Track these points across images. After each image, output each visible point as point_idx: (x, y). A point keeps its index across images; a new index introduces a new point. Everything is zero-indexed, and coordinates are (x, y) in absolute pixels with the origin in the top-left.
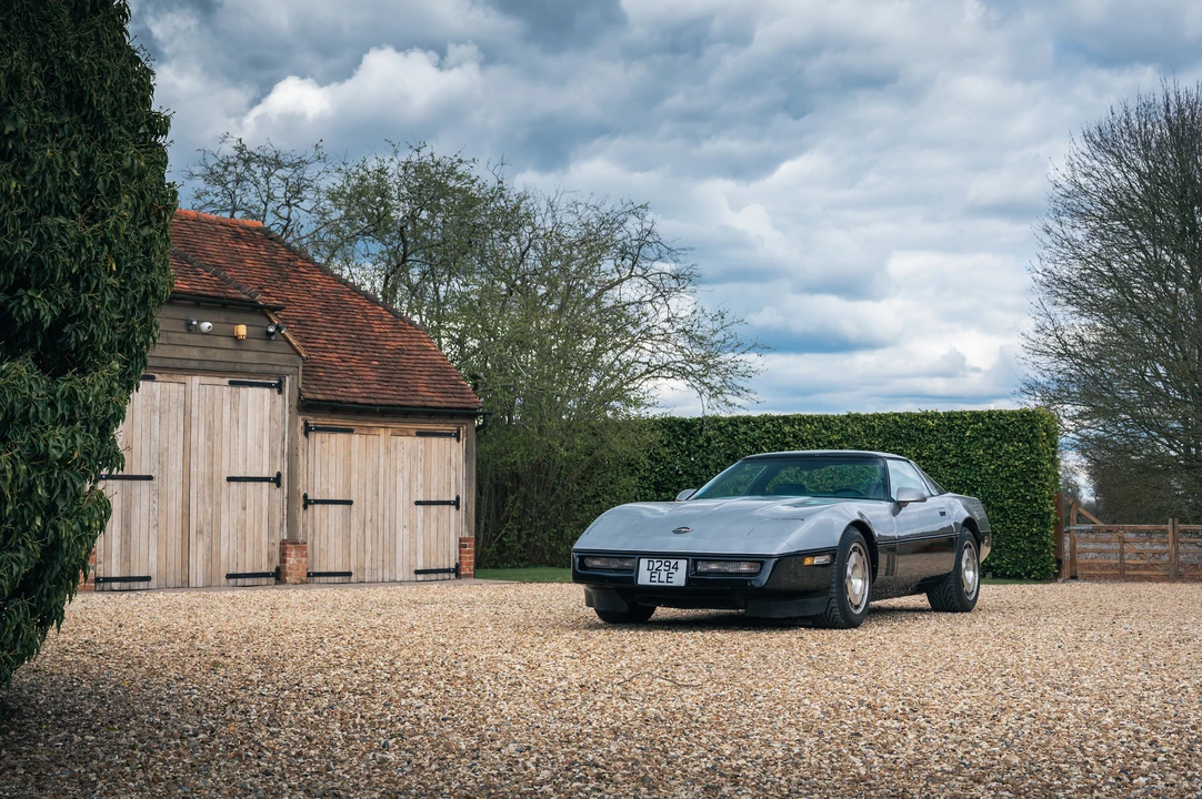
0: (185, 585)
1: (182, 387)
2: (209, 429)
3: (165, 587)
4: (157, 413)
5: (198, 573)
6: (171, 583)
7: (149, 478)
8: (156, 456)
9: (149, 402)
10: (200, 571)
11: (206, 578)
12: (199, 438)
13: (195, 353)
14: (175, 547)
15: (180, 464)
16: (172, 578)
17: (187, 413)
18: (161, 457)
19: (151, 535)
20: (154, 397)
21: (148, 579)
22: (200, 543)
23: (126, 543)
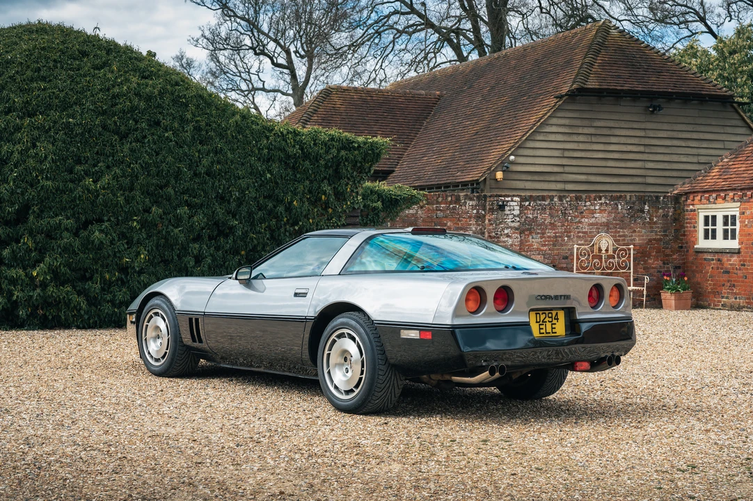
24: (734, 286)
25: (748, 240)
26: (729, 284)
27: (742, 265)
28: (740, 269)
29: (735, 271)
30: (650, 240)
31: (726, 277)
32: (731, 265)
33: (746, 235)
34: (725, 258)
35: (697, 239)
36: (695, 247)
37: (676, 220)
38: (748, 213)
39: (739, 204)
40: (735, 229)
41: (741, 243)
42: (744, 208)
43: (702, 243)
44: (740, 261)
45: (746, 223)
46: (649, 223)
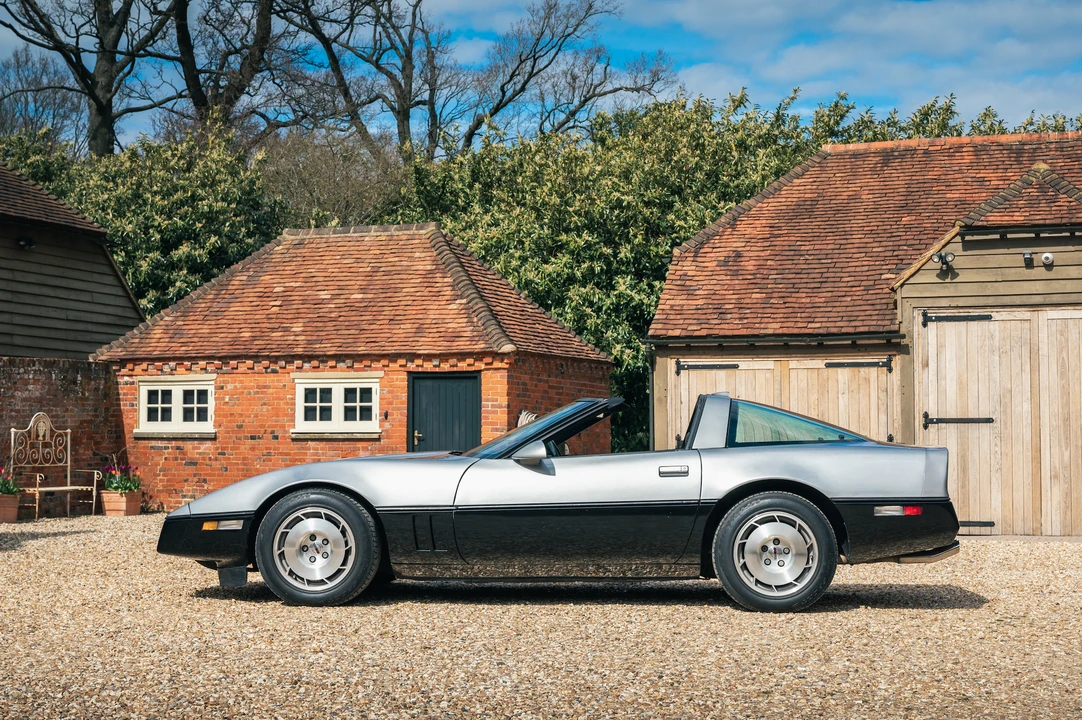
0: (1036, 532)
1: (1027, 324)
2: (1063, 366)
3: (1010, 532)
4: (997, 353)
5: (1052, 518)
6: (1019, 529)
7: (989, 421)
8: (996, 398)
9: (987, 342)
10: (1057, 518)
11: (1064, 526)
12: (1049, 375)
13: (1039, 287)
14: (1022, 494)
15: (1027, 407)
16: (1020, 523)
17: (1034, 352)
18: (1005, 398)
19: (994, 480)
20: (992, 337)
21: (991, 524)
22: (1056, 490)
23: (963, 487)
24: (205, 481)
25: (230, 422)
26: (196, 479)
27: (219, 454)
28: (216, 459)
29: (208, 462)
30: (82, 422)
31: (191, 469)
32: (200, 454)
33: (226, 416)
34: (188, 445)
35: (137, 422)
36: (135, 431)
37: (106, 395)
38: (229, 388)
39: (214, 376)
40: (206, 409)
41: (218, 424)
42: (224, 382)
43: (145, 427)
44: (217, 449)
45: (227, 400)
46: (82, 399)
